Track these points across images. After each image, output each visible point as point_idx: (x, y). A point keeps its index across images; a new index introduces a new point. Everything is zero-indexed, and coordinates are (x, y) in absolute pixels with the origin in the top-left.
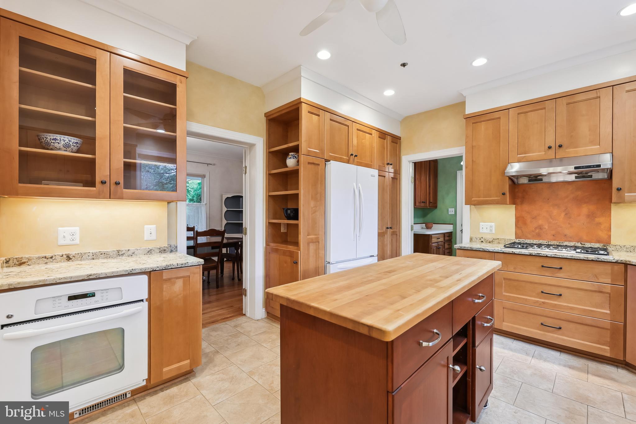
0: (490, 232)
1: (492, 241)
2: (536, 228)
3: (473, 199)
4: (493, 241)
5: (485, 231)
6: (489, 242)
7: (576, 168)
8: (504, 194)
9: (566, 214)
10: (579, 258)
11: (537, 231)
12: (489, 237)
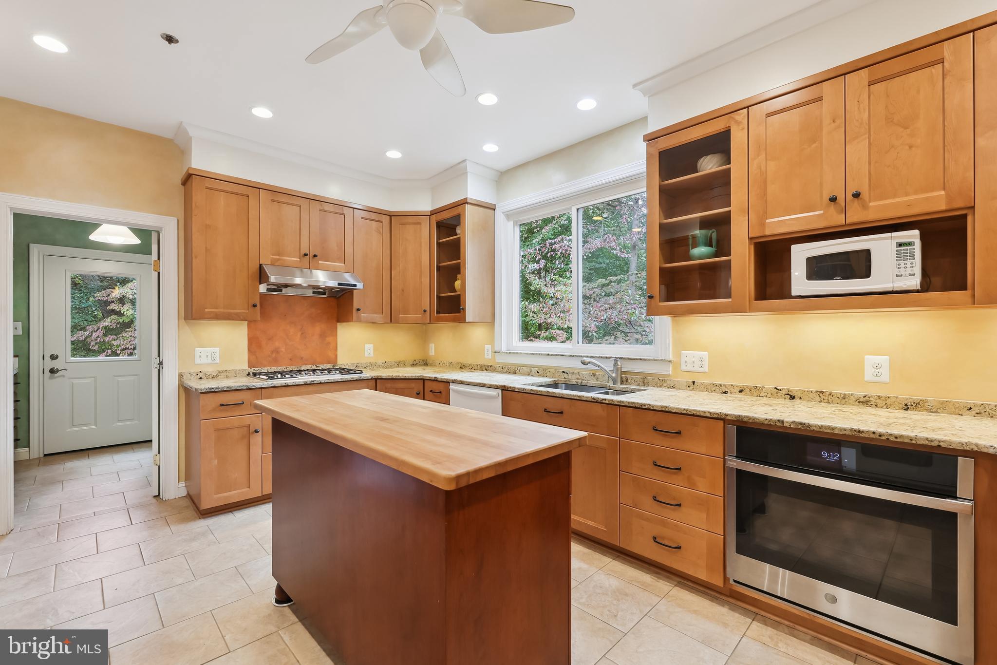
0: (213, 362)
1: (217, 376)
2: (272, 352)
3: (206, 310)
4: (219, 374)
5: (204, 360)
6: (213, 377)
7: (339, 284)
8: (255, 306)
9: (302, 334)
10: (346, 380)
11: (274, 355)
12: (210, 370)
